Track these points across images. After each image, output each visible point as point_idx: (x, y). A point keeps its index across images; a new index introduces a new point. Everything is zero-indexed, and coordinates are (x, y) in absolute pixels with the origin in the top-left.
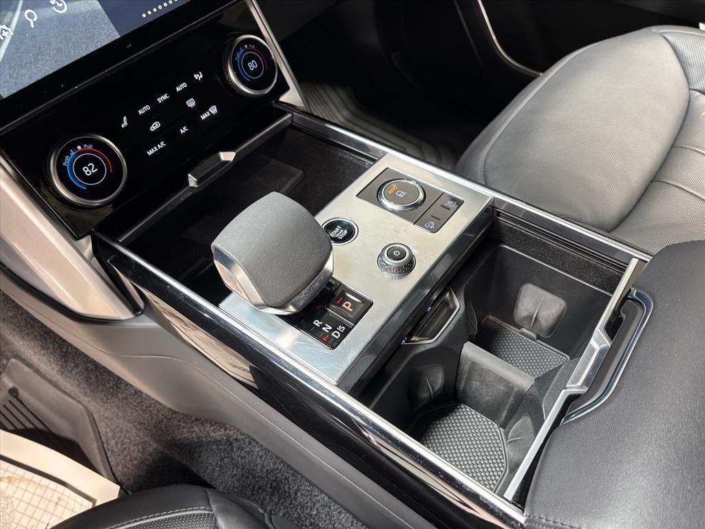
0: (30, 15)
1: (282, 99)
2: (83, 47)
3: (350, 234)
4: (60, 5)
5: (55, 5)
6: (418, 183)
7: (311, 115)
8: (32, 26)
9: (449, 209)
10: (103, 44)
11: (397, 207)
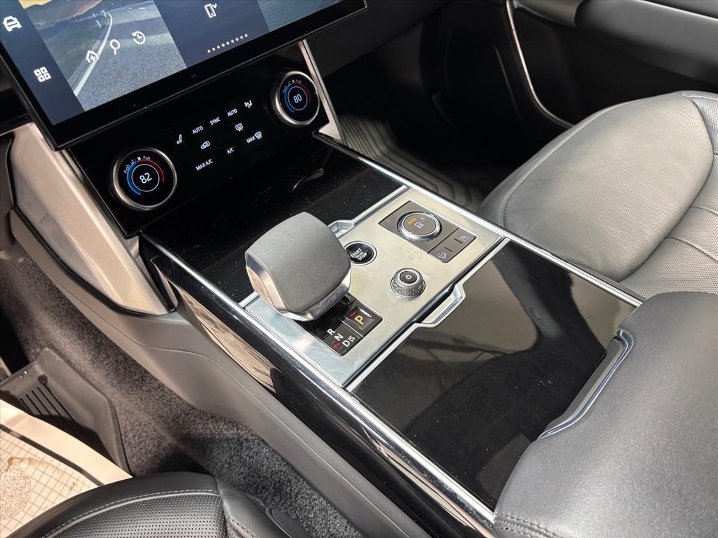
0: (115, 45)
1: (322, 131)
2: (156, 74)
3: (369, 256)
4: (139, 37)
5: (136, 37)
6: (435, 216)
7: (347, 148)
8: (115, 53)
9: (461, 243)
10: (172, 73)
11: (414, 237)
